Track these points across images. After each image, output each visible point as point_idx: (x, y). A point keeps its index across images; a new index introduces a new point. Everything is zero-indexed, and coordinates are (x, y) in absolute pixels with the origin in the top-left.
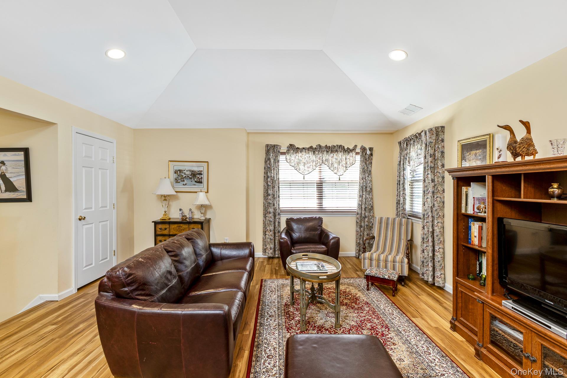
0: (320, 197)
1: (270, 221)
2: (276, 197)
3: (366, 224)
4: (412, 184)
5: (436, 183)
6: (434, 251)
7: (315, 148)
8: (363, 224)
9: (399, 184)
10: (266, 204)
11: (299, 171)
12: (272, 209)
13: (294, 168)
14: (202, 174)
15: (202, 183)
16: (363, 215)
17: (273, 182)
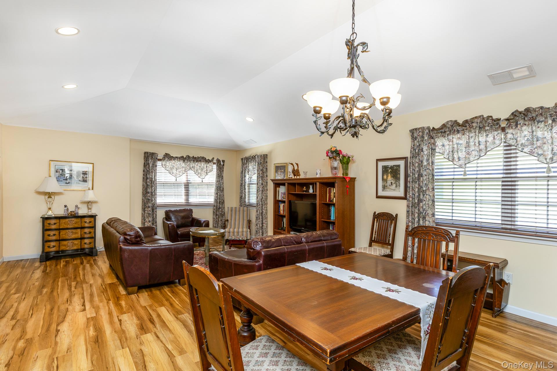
0: (187, 195)
1: (149, 214)
2: (154, 194)
3: (220, 213)
4: (249, 186)
5: (264, 186)
6: (262, 223)
7: (185, 158)
8: (218, 213)
9: (242, 186)
10: (145, 200)
11: (173, 175)
12: (151, 204)
13: (168, 172)
14: (87, 174)
15: (87, 182)
16: (218, 207)
17: (151, 183)
